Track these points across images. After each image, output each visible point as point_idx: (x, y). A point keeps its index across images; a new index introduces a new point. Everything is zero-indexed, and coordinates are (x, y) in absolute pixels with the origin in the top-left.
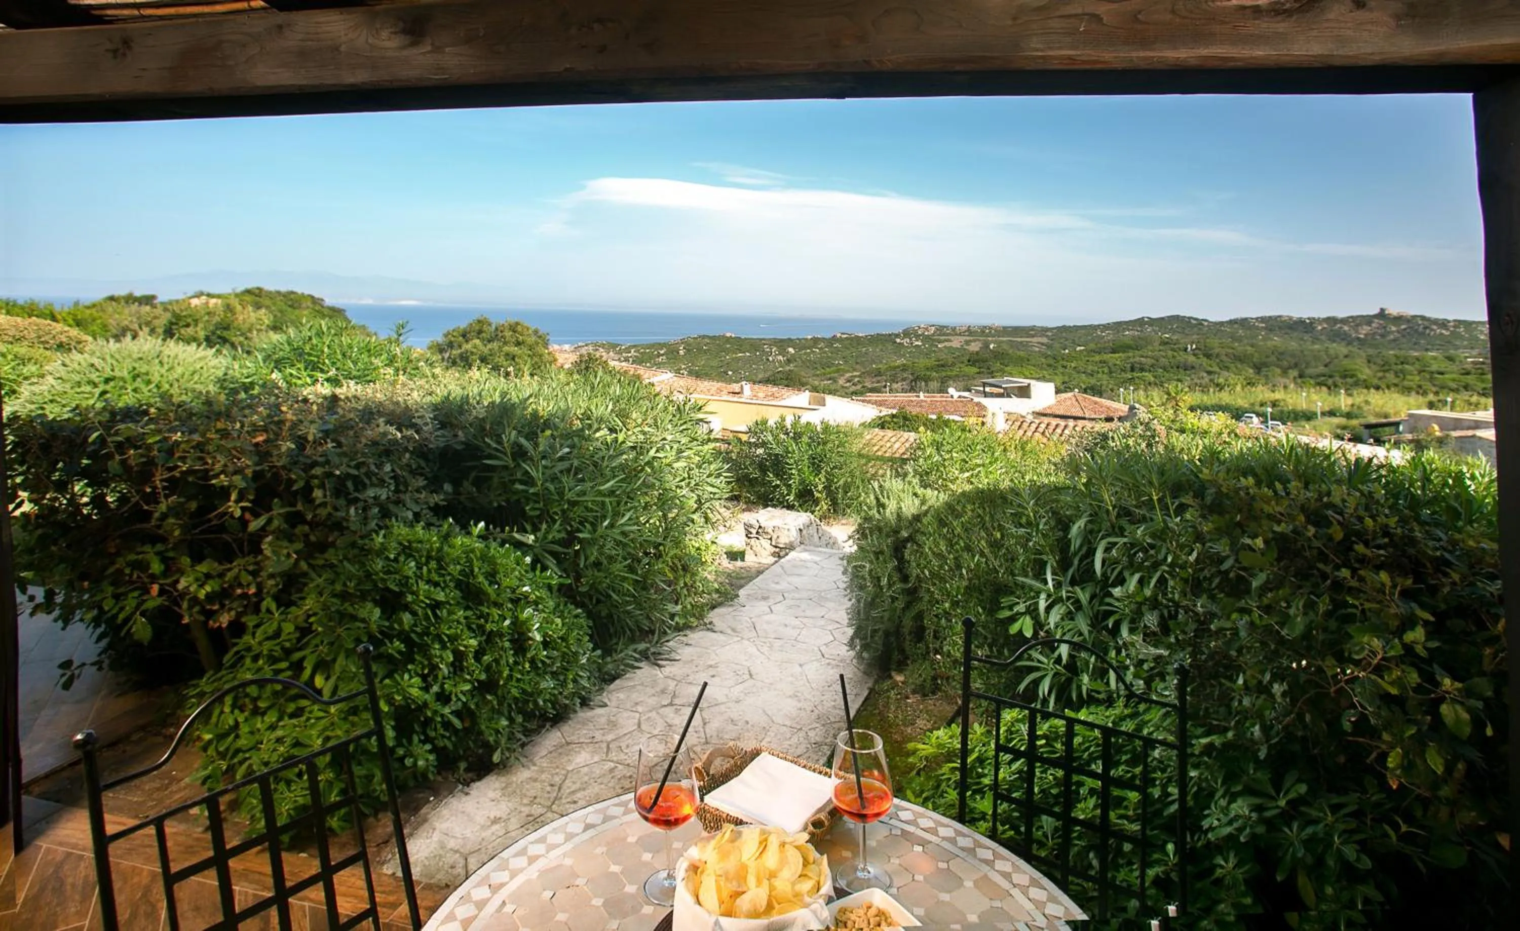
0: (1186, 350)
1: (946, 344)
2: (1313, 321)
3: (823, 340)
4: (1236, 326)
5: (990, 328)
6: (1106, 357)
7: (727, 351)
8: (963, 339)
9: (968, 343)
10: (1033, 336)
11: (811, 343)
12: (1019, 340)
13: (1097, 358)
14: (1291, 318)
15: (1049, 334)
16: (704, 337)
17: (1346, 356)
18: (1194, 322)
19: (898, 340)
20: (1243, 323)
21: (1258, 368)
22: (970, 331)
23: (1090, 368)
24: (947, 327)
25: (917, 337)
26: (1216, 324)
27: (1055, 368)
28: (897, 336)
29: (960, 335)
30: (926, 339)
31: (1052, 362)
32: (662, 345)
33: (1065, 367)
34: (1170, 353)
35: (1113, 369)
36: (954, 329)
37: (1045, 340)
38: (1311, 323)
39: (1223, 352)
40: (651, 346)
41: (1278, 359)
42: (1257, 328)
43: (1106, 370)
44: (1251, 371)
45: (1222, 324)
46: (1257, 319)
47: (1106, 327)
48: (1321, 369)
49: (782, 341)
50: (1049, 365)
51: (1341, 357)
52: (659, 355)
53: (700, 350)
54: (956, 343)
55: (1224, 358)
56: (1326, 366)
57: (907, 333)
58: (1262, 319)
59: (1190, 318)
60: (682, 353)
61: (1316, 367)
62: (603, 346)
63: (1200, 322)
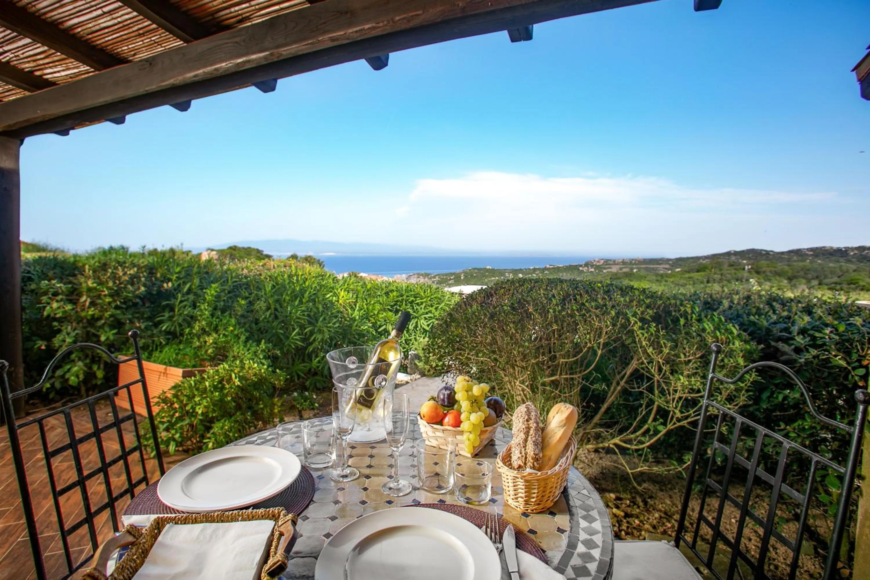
0: (744, 269)
1: (609, 270)
2: (847, 249)
3: (539, 269)
4: (792, 254)
5: (636, 260)
6: (692, 275)
7: (486, 277)
8: (618, 267)
9: (621, 269)
10: (660, 264)
11: (532, 271)
12: (652, 266)
13: (687, 275)
14: (832, 248)
15: (671, 262)
16: (474, 269)
17: (855, 271)
18: (764, 252)
19: (581, 268)
20: (798, 252)
21: (790, 279)
22: (624, 262)
23: (682, 281)
24: (610, 260)
25: (592, 266)
26: (778, 253)
27: (661, 282)
28: (581, 266)
29: (617, 264)
30: (598, 267)
31: (659, 278)
32: (452, 274)
33: (666, 281)
34: (733, 271)
35: (696, 282)
36: (614, 261)
37: (667, 266)
38: (846, 251)
39: (768, 269)
40: (446, 275)
41: (805, 274)
42: (807, 255)
43: (691, 282)
44: (786, 281)
45: (783, 253)
46: (807, 249)
47: (706, 257)
48: (835, 279)
49: (516, 270)
50: (657, 280)
51: (851, 271)
52: (450, 279)
53: (472, 276)
54: (614, 269)
55: (769, 274)
56: (839, 277)
57: (587, 265)
58: (811, 249)
59: (762, 250)
60: (462, 278)
61: (832, 278)
62: (422, 275)
63: (767, 253)
